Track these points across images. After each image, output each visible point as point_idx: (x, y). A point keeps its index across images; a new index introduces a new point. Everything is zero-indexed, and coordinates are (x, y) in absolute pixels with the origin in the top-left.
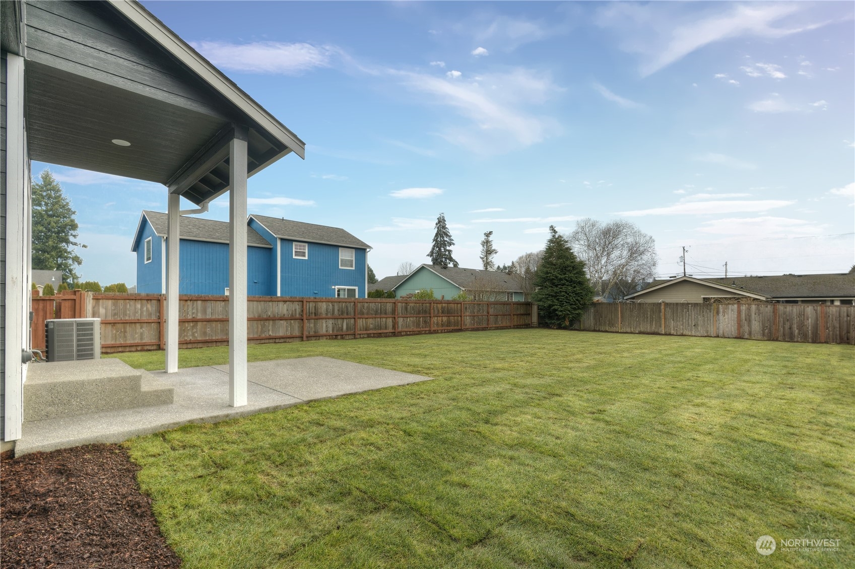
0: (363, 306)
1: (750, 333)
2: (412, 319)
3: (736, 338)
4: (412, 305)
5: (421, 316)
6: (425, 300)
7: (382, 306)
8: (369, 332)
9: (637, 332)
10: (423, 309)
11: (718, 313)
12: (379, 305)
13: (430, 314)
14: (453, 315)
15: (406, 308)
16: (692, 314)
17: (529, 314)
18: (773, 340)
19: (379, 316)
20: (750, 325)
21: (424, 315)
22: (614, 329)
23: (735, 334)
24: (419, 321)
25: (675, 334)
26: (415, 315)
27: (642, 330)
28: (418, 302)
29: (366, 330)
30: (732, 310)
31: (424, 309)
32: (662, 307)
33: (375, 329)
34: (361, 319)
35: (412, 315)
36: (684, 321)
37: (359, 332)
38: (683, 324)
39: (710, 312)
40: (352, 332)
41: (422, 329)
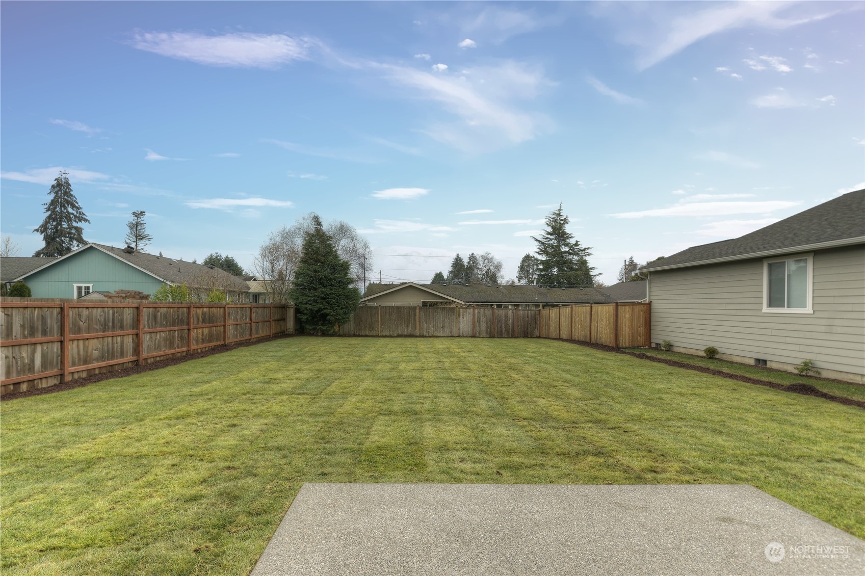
0: (80, 315)
1: (479, 333)
2: (163, 335)
3: (472, 337)
4: (163, 310)
5: (176, 328)
6: (182, 303)
7: (116, 315)
8: (91, 366)
9: (396, 335)
10: (178, 316)
11: (459, 316)
12: (111, 312)
13: (188, 324)
14: (216, 324)
15: (155, 317)
16: (440, 317)
17: (283, 319)
18: (516, 337)
19: (110, 333)
20: (479, 326)
21: (180, 328)
22: (374, 333)
23: (470, 333)
24: (173, 337)
25: (427, 335)
26: (168, 328)
27: (400, 332)
28: (173, 306)
29: (86, 362)
30: (469, 313)
31: (180, 317)
32: (417, 311)
33: (102, 358)
34: (76, 342)
35: (164, 329)
36: (435, 323)
37: (72, 369)
38: (433, 326)
39: (454, 315)
40: (55, 370)
41: (177, 350)
